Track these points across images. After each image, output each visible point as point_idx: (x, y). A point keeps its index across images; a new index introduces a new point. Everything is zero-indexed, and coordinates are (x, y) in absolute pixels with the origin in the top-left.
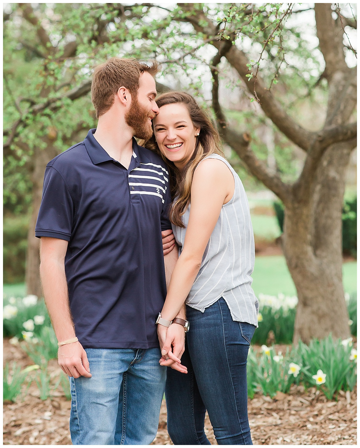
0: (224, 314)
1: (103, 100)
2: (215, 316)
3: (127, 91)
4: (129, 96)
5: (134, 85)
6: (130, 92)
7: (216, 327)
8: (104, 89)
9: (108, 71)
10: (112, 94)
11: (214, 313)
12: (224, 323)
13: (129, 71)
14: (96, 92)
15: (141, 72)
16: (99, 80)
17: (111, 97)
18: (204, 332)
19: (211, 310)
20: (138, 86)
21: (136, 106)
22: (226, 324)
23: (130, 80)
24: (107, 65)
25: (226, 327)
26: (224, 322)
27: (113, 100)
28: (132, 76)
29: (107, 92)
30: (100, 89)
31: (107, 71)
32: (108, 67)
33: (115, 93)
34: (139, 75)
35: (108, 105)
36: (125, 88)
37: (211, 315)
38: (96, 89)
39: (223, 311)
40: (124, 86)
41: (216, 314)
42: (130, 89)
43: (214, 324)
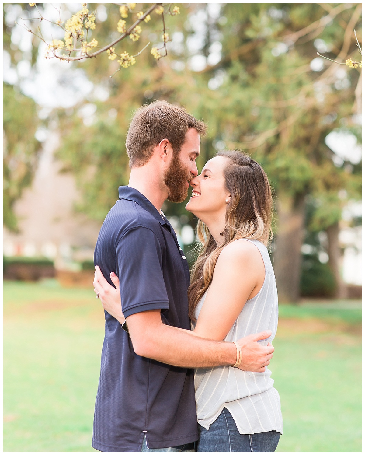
0: (232, 429)
1: (141, 149)
2: (221, 431)
3: (169, 145)
4: (170, 151)
5: (178, 140)
6: (173, 147)
7: (222, 444)
8: (144, 137)
9: (154, 117)
10: (152, 144)
11: (220, 428)
12: (231, 441)
13: (177, 123)
14: (134, 138)
15: (188, 127)
16: (142, 125)
17: (150, 148)
18: (209, 449)
19: (216, 425)
20: (183, 142)
21: (176, 164)
22: (233, 441)
23: (175, 133)
24: (154, 110)
25: (233, 445)
26: (231, 439)
27: (152, 151)
28: (178, 129)
29: (147, 141)
30: (140, 135)
31: (152, 117)
32: (154, 113)
33: (156, 144)
34: (186, 130)
35: (146, 156)
36: (168, 141)
37: (216, 430)
38: (135, 134)
39: (230, 426)
40: (168, 139)
41: (222, 429)
42: (173, 144)
43: (219, 441)
